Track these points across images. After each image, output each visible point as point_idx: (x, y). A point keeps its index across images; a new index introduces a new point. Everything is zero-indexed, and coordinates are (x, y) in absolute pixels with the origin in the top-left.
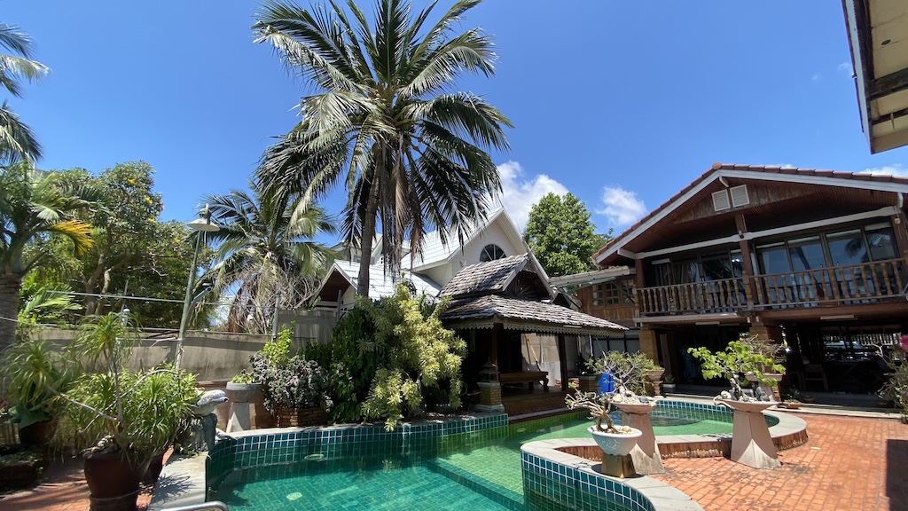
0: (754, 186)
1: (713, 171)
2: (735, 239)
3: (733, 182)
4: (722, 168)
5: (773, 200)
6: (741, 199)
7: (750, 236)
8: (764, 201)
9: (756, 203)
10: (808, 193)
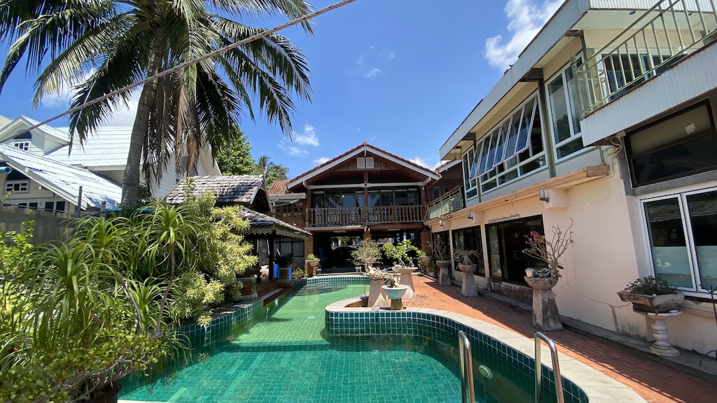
0: (378, 159)
1: (363, 146)
2: (362, 185)
3: (369, 154)
4: (368, 146)
5: (383, 169)
6: (370, 165)
7: (369, 185)
8: (380, 169)
9: (376, 169)
10: (397, 169)
